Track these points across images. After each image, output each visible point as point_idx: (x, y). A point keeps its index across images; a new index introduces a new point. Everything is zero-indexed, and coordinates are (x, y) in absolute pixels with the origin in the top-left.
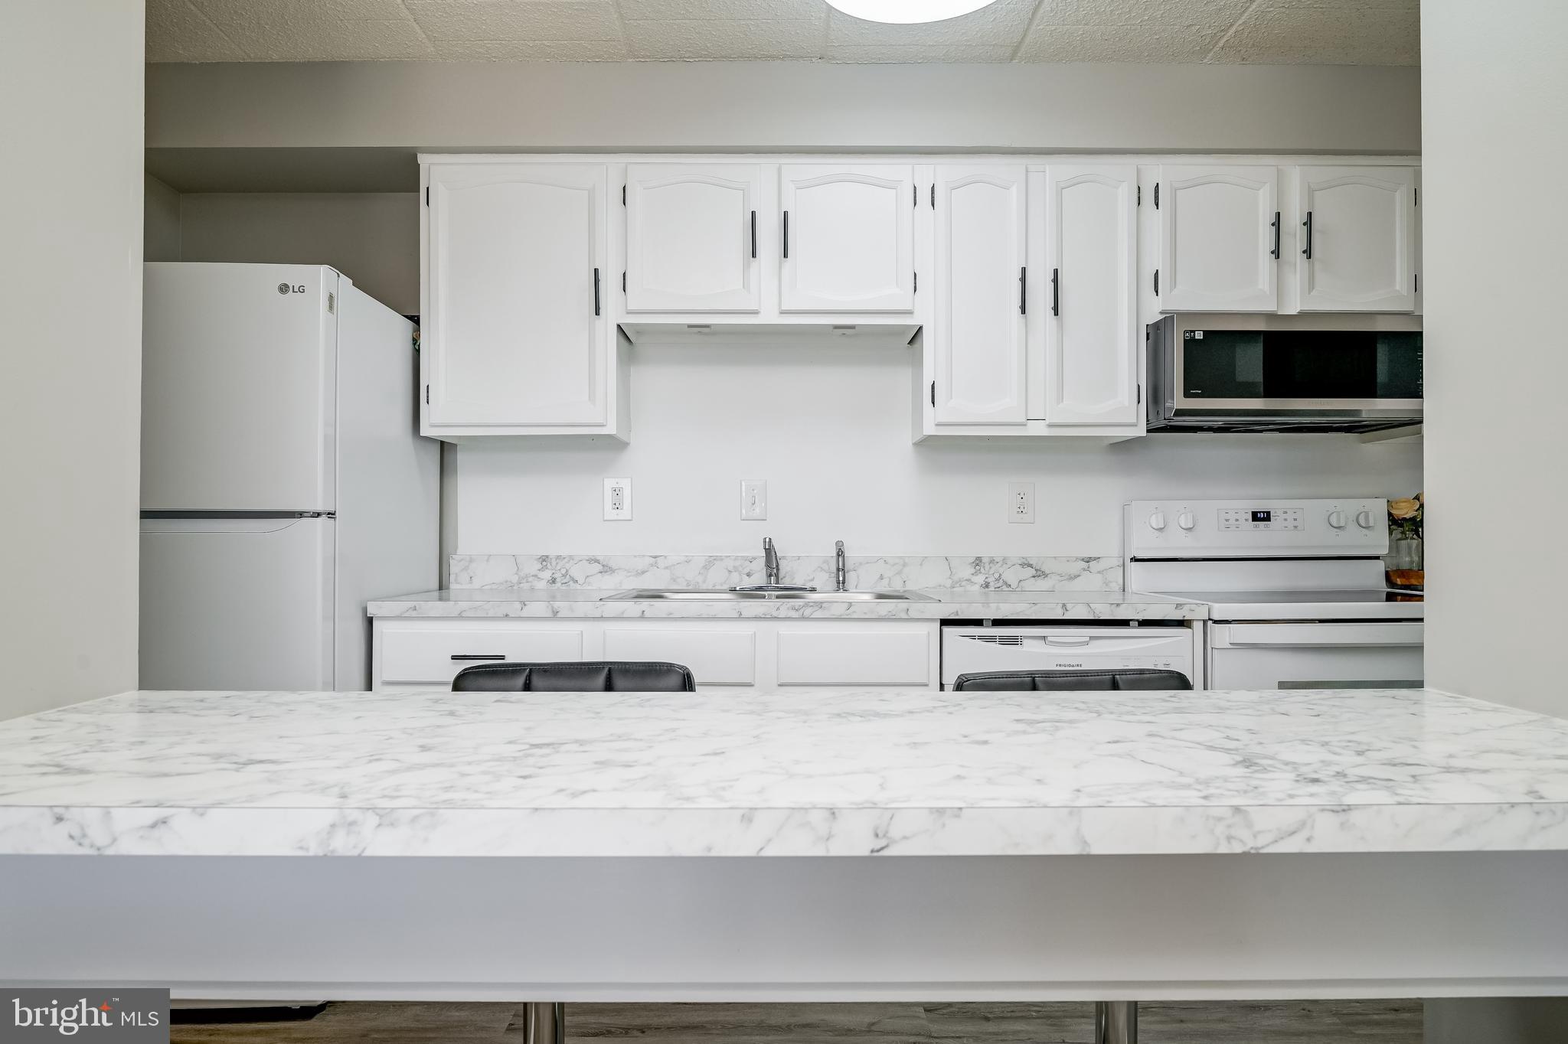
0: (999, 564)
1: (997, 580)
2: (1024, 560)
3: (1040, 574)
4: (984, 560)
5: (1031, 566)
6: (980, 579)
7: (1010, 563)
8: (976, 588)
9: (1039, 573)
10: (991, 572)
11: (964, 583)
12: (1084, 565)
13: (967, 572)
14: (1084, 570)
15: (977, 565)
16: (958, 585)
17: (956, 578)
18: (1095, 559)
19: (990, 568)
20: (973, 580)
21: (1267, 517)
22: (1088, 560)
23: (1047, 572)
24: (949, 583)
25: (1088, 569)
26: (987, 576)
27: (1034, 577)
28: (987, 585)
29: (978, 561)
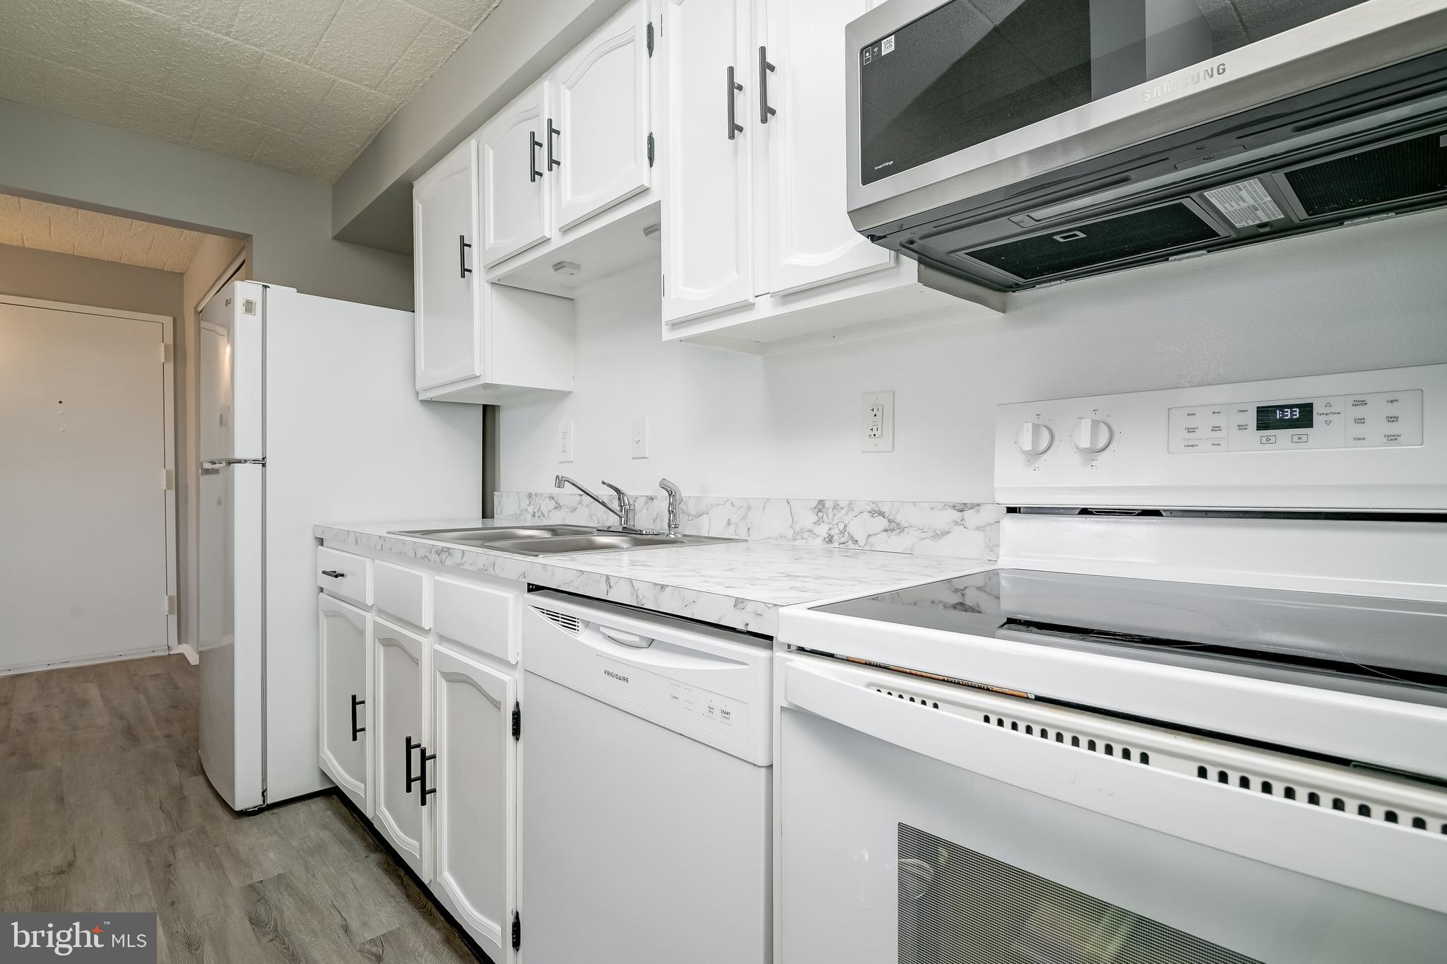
0: (844, 511)
1: (842, 533)
2: (874, 506)
3: (894, 527)
4: (829, 504)
5: (882, 514)
6: (822, 530)
7: (857, 510)
8: (819, 541)
9: (893, 525)
10: (835, 521)
11: (806, 535)
12: (955, 515)
13: (807, 520)
14: (956, 523)
15: (820, 511)
16: (799, 537)
17: (797, 528)
18: (973, 506)
19: (834, 515)
20: (815, 531)
21: (1303, 416)
22: (962, 508)
23: (904, 524)
24: (790, 534)
25: (961, 523)
26: (830, 526)
27: (886, 530)
28: (830, 540)
29: (820, 506)
